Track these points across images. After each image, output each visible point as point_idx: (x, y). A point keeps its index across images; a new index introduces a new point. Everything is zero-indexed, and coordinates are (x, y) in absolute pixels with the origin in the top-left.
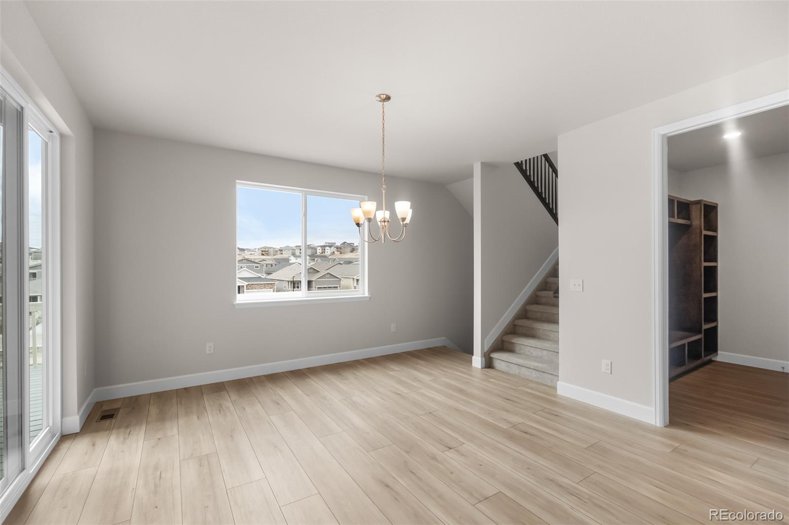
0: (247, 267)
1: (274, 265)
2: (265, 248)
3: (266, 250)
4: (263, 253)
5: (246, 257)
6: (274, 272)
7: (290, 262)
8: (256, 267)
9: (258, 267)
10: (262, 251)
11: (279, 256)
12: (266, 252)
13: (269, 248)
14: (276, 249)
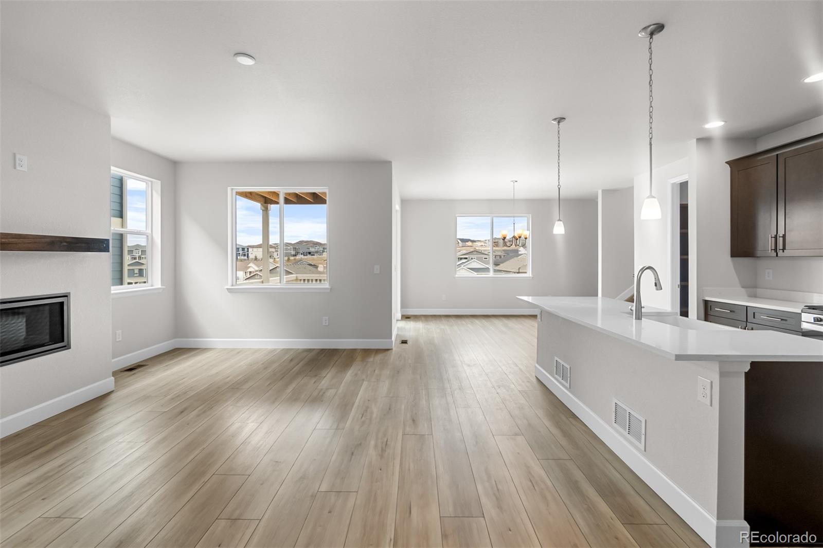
0: (478, 259)
1: (502, 256)
2: (495, 238)
3: (496, 241)
5: (477, 248)
6: (502, 263)
7: (520, 253)
9: (487, 258)
10: (493, 242)
12: (496, 244)
13: (498, 239)
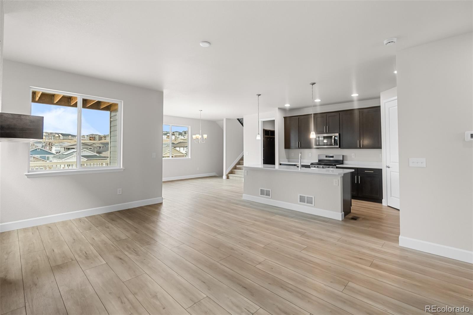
2: (93, 135)
3: (94, 136)
4: (91, 138)
8: (90, 148)
9: (91, 149)
10: (90, 137)
11: (103, 141)
12: (93, 138)
13: (95, 135)
14: (101, 136)
